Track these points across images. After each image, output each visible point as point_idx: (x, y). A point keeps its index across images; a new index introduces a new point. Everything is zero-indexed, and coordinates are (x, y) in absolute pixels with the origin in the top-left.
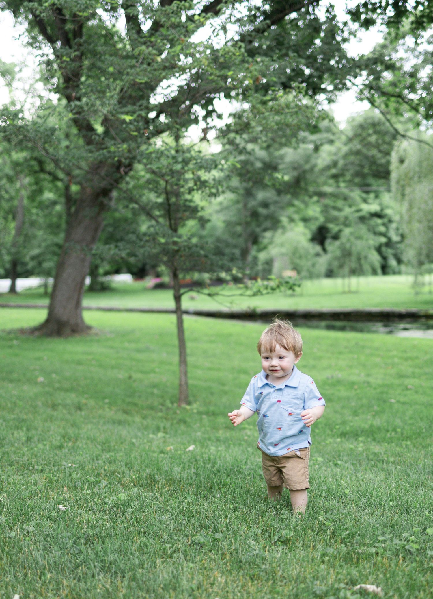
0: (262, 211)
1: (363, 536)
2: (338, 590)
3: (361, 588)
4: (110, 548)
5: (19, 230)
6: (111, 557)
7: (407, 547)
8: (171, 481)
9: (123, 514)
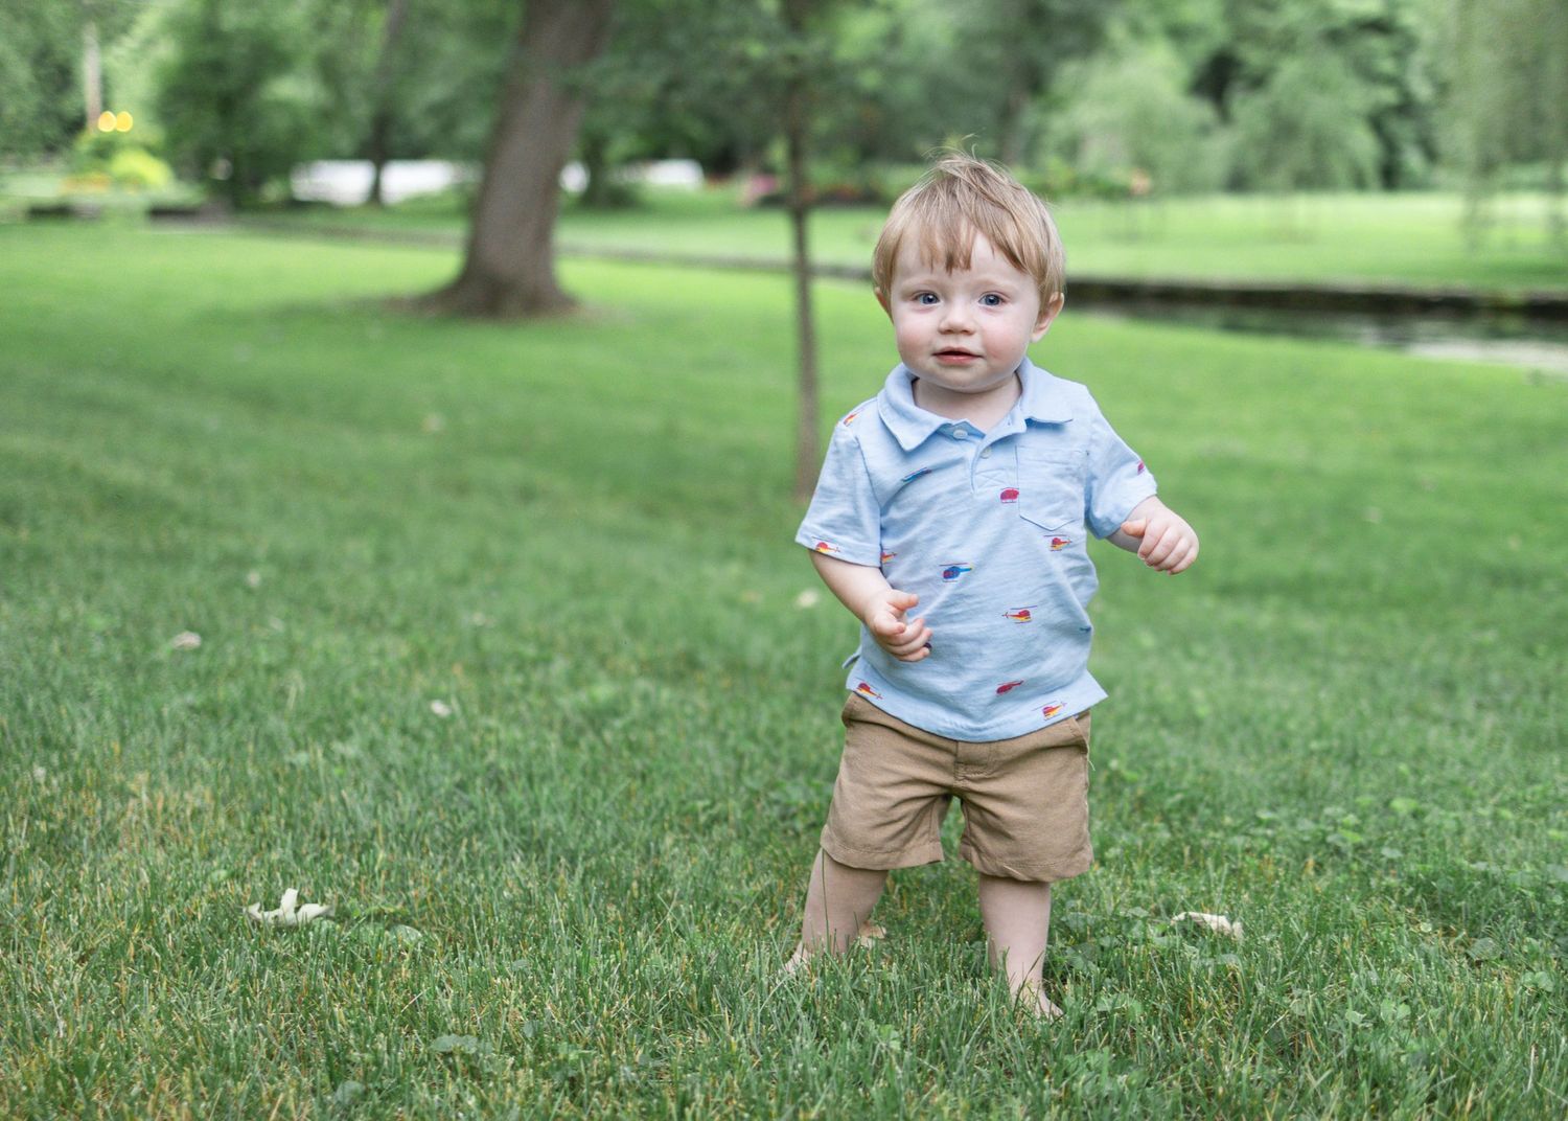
1: (1218, 810)
2: (1129, 922)
3: (1188, 918)
4: (548, 800)
5: (397, 33)
6: (547, 821)
7: (1330, 839)
8: (737, 667)
9: (598, 733)
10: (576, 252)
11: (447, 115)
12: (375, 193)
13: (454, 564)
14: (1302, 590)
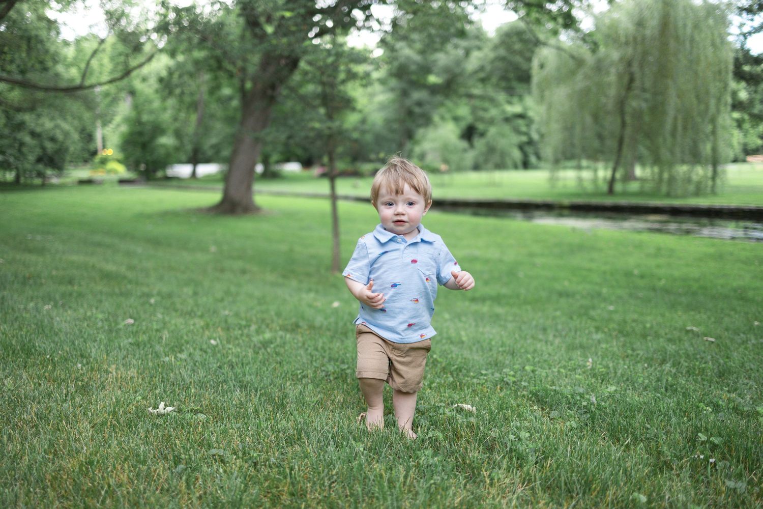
0: (417, 110)
1: (468, 371)
2: (439, 408)
3: (458, 406)
4: (248, 371)
5: (200, 122)
6: (248, 378)
7: (505, 379)
8: (312, 327)
9: (266, 349)
10: (260, 192)
11: (217, 148)
12: (194, 174)
13: (219, 295)
14: (497, 299)
